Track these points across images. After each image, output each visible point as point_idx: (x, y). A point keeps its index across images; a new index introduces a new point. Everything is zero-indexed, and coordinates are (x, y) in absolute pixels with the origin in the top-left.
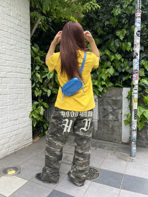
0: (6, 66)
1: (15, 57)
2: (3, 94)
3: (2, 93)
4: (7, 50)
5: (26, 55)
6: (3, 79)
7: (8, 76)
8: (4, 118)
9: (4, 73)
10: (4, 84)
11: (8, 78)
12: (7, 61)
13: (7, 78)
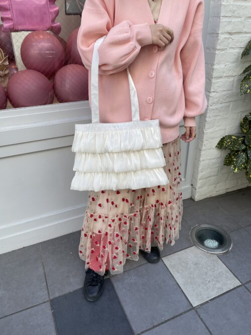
2: (225, 75)
3: (224, 72)
6: (232, 37)
7: (245, 30)
9: (238, 20)
10: (232, 51)
11: (245, 35)
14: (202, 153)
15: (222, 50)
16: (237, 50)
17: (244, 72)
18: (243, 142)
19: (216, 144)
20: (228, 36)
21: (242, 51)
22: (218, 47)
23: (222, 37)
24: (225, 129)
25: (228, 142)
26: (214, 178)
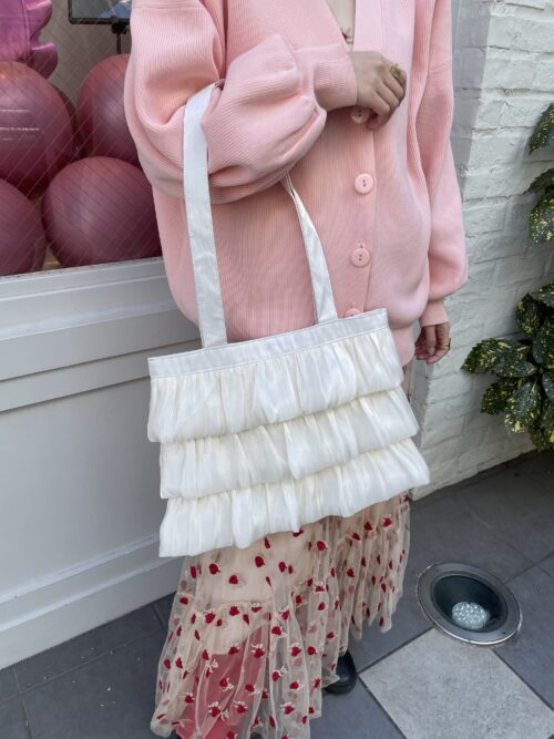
2: (489, 193)
3: (487, 187)
6: (509, 99)
7: (537, 84)
8: (467, 326)
9: (524, 57)
11: (535, 97)
13: (528, 97)
15: (487, 131)
16: (518, 134)
18: (529, 358)
20: (499, 97)
23: (487, 98)
24: (483, 325)
25: (489, 357)
26: (454, 441)
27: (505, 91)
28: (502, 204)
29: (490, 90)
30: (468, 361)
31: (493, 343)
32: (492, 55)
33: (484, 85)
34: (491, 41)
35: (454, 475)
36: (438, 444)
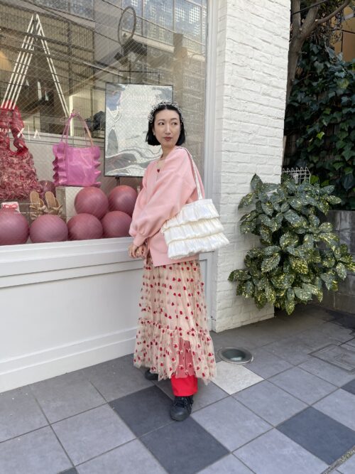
0: (236, 173)
1: (254, 155)
4: (240, 144)
5: (273, 148)
6: (231, 196)
7: (238, 191)
8: (227, 264)
9: (234, 185)
10: (231, 205)
11: (238, 195)
12: (239, 165)
13: (236, 195)
14: (218, 284)
15: (224, 204)
16: (234, 205)
17: (241, 219)
18: (249, 274)
19: (228, 277)
20: (227, 195)
21: (238, 205)
22: (221, 202)
23: (223, 196)
24: (233, 265)
25: (237, 276)
26: (229, 309)
27: (229, 194)
28: (233, 225)
29: (224, 193)
30: (230, 277)
31: (237, 271)
32: (223, 185)
33: (222, 192)
34: (222, 181)
35: (232, 325)
36: (223, 309)
